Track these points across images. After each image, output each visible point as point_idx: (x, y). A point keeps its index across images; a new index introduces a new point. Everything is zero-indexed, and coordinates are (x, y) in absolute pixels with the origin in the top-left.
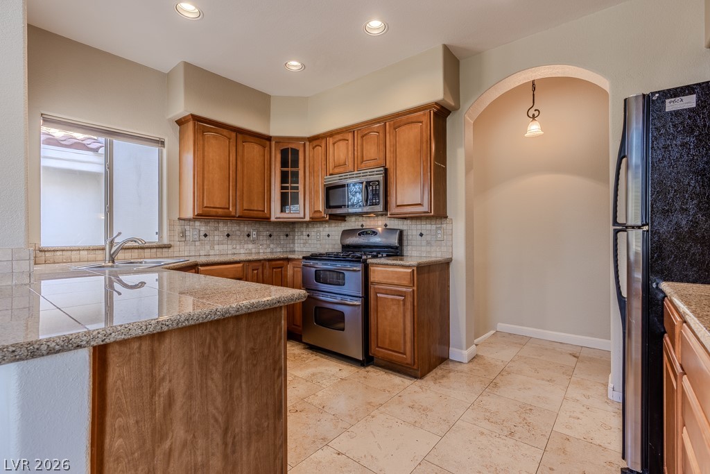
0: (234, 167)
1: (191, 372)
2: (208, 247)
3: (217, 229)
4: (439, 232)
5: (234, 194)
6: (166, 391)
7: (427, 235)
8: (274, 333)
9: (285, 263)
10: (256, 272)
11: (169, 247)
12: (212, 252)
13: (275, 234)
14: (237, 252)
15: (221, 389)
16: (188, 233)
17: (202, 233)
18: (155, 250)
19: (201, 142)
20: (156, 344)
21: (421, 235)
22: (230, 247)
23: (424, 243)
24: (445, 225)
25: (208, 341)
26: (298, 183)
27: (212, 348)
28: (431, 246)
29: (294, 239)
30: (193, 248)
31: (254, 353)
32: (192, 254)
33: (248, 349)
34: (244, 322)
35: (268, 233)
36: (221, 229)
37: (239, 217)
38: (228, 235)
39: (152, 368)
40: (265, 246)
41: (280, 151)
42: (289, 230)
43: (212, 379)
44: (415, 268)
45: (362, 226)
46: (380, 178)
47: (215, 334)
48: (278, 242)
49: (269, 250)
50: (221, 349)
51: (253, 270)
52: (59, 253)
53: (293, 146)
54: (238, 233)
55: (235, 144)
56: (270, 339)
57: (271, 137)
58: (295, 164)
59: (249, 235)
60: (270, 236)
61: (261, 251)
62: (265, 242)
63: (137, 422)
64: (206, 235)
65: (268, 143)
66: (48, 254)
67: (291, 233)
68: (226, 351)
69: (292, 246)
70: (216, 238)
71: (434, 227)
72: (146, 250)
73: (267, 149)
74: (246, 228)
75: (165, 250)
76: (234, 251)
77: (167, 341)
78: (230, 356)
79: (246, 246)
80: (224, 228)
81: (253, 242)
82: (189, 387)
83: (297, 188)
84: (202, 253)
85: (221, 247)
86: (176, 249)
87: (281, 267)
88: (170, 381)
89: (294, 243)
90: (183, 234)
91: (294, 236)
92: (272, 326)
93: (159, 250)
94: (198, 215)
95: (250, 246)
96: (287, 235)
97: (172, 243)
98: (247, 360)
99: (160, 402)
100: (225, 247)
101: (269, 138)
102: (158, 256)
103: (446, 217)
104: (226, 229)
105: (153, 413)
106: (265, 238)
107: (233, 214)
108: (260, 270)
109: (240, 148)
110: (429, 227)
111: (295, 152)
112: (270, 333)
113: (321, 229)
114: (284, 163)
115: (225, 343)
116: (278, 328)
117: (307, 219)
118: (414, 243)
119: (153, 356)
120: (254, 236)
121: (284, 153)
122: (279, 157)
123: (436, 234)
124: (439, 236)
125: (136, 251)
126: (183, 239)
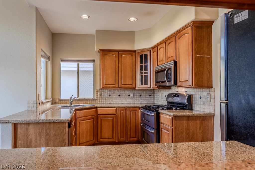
0: (117, 67)
1: (36, 136)
2: (111, 100)
3: (114, 93)
4: (208, 96)
5: (117, 78)
6: (30, 138)
7: (203, 98)
8: (63, 131)
9: (138, 109)
10: (122, 112)
11: (96, 100)
12: (112, 102)
13: (143, 95)
14: (124, 103)
15: (45, 142)
16: (103, 95)
17: (108, 95)
18: (91, 101)
19: (103, 59)
20: (28, 126)
21: (201, 98)
22: (120, 100)
23: (202, 103)
24: (211, 92)
25: (41, 128)
26: (147, 71)
27: (42, 130)
28: (205, 105)
29: (154, 97)
30: (104, 100)
31: (56, 135)
32: (104, 103)
33: (53, 134)
34: (52, 125)
35: (139, 95)
36: (116, 93)
37: (120, 88)
38: (119, 95)
39: (27, 132)
40: (137, 100)
41: (139, 56)
42: (151, 93)
43: (42, 139)
44: (173, 117)
45: (177, 92)
46: (172, 67)
47: (43, 127)
48: (145, 99)
49: (140, 102)
50: (45, 131)
51: (121, 111)
52: (64, 101)
53: (145, 53)
54: (124, 94)
55: (118, 57)
56: (61, 132)
57: (135, 50)
58: (146, 61)
59: (129, 96)
60: (141, 96)
61: (136, 103)
62: (137, 99)
63: (24, 143)
64: (110, 96)
65: (134, 53)
66: (61, 101)
67: (153, 94)
68: (46, 133)
69: (153, 100)
70: (114, 97)
71: (206, 93)
72: (88, 101)
73: (134, 56)
74: (128, 92)
75: (94, 101)
76: (122, 102)
77: (30, 126)
78: (47, 134)
79: (128, 100)
80: (117, 92)
81: (131, 98)
82: (36, 139)
83: (147, 73)
84: (108, 102)
85: (116, 100)
86: (98, 101)
87: (136, 111)
88: (31, 136)
89: (154, 99)
90: (101, 95)
91: (154, 96)
92: (62, 128)
93: (92, 101)
94: (102, 88)
95: (130, 100)
96: (150, 96)
97: (97, 98)
98: (53, 137)
99: (29, 141)
100: (118, 100)
101: (135, 51)
102: (92, 103)
103: (212, 87)
104: (118, 93)
105: (27, 143)
106: (137, 97)
107: (117, 87)
108: (124, 111)
109: (120, 58)
110: (204, 93)
111: (146, 56)
112: (62, 131)
113: (163, 93)
114: (141, 62)
115: (46, 130)
116: (65, 129)
117: (152, 88)
118: (198, 102)
119: (27, 129)
120: (132, 95)
121: (141, 57)
122: (139, 59)
123: (207, 98)
124: (208, 99)
125: (85, 101)
126: (101, 97)
